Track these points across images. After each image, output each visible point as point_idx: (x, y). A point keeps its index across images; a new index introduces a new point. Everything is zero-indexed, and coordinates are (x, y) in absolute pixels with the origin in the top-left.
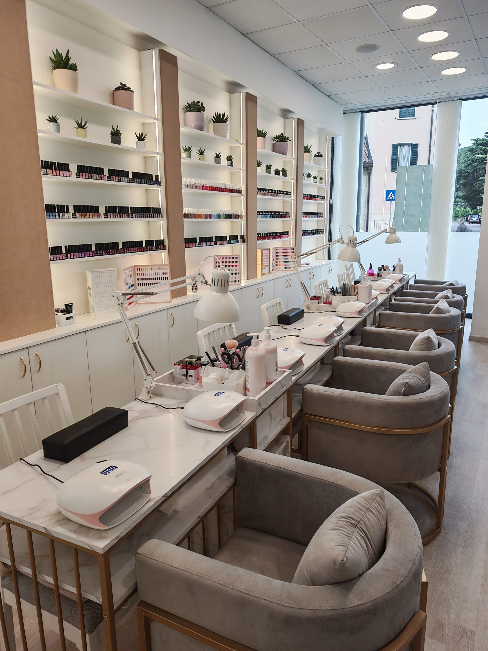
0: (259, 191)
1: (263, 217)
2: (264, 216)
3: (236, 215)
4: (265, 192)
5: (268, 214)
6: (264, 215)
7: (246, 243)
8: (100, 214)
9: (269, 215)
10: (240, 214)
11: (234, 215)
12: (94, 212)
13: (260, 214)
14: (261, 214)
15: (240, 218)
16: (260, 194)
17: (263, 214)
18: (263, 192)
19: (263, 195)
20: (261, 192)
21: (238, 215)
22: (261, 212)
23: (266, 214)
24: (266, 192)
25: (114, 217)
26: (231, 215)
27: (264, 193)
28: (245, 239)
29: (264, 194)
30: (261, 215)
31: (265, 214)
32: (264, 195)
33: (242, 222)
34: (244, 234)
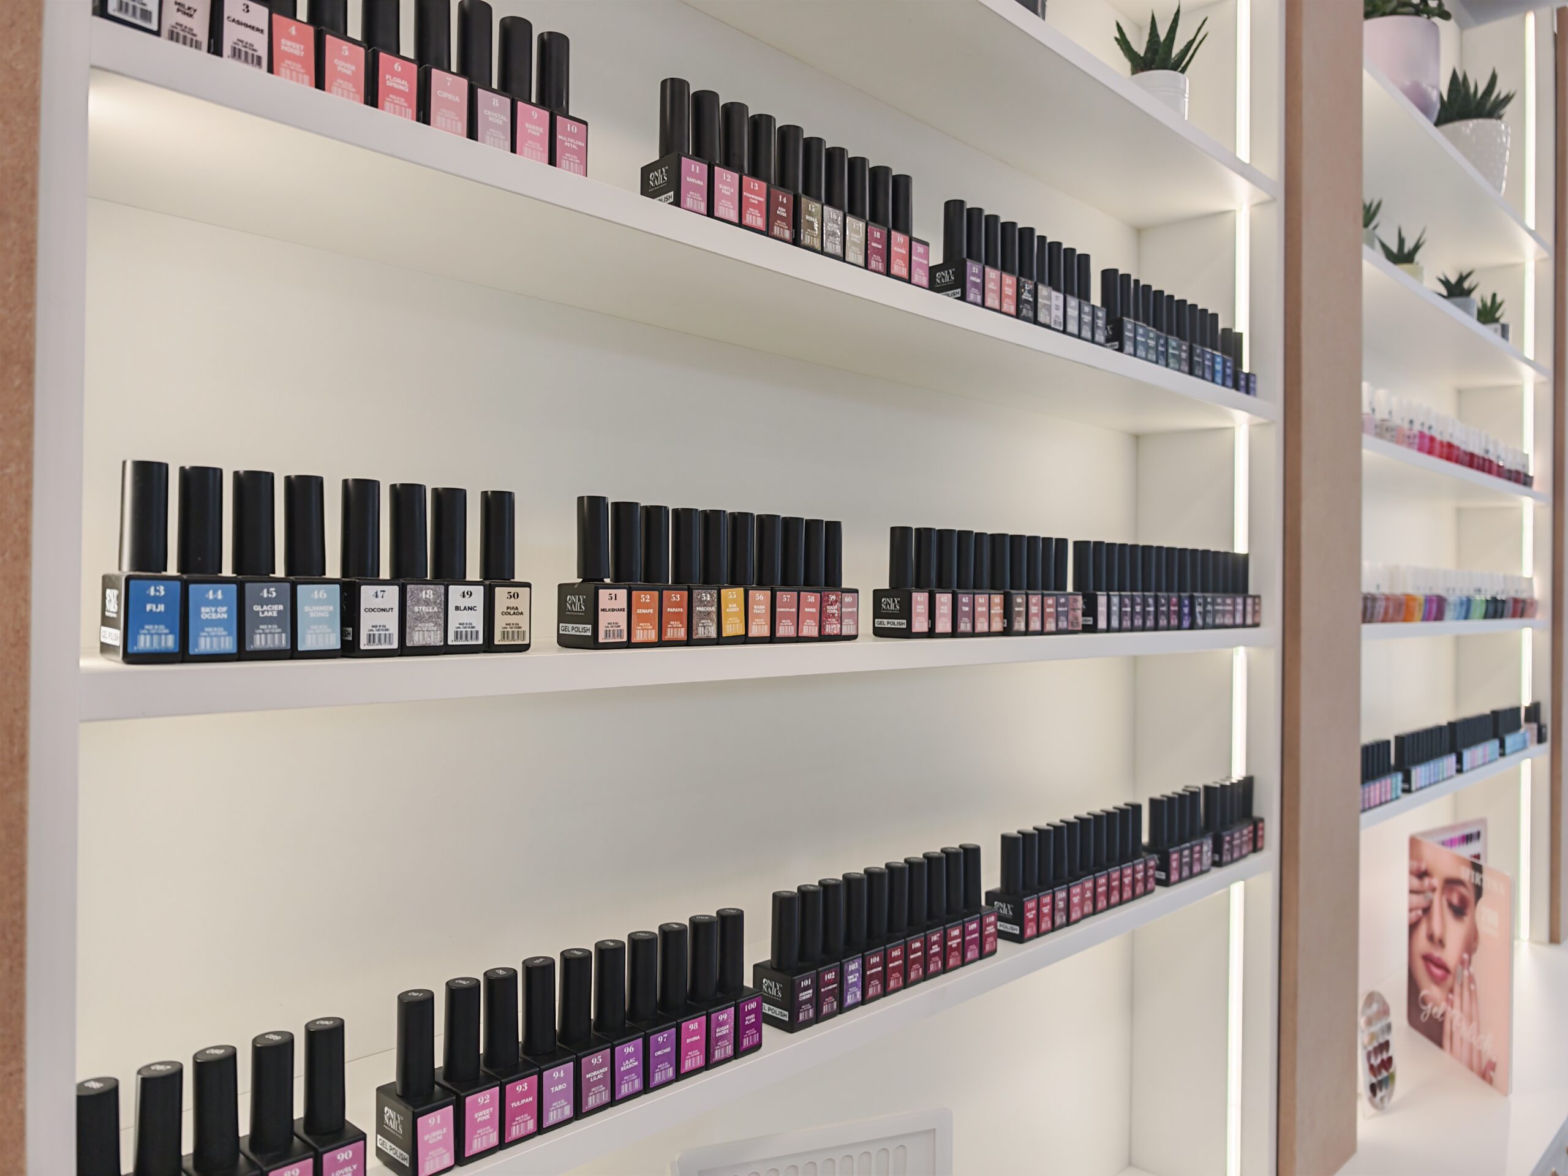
7: (1546, 747)
8: (848, 598)
12: (788, 583)
25: (965, 626)
28: (1545, 728)
33: (1527, 634)
34: (1537, 699)
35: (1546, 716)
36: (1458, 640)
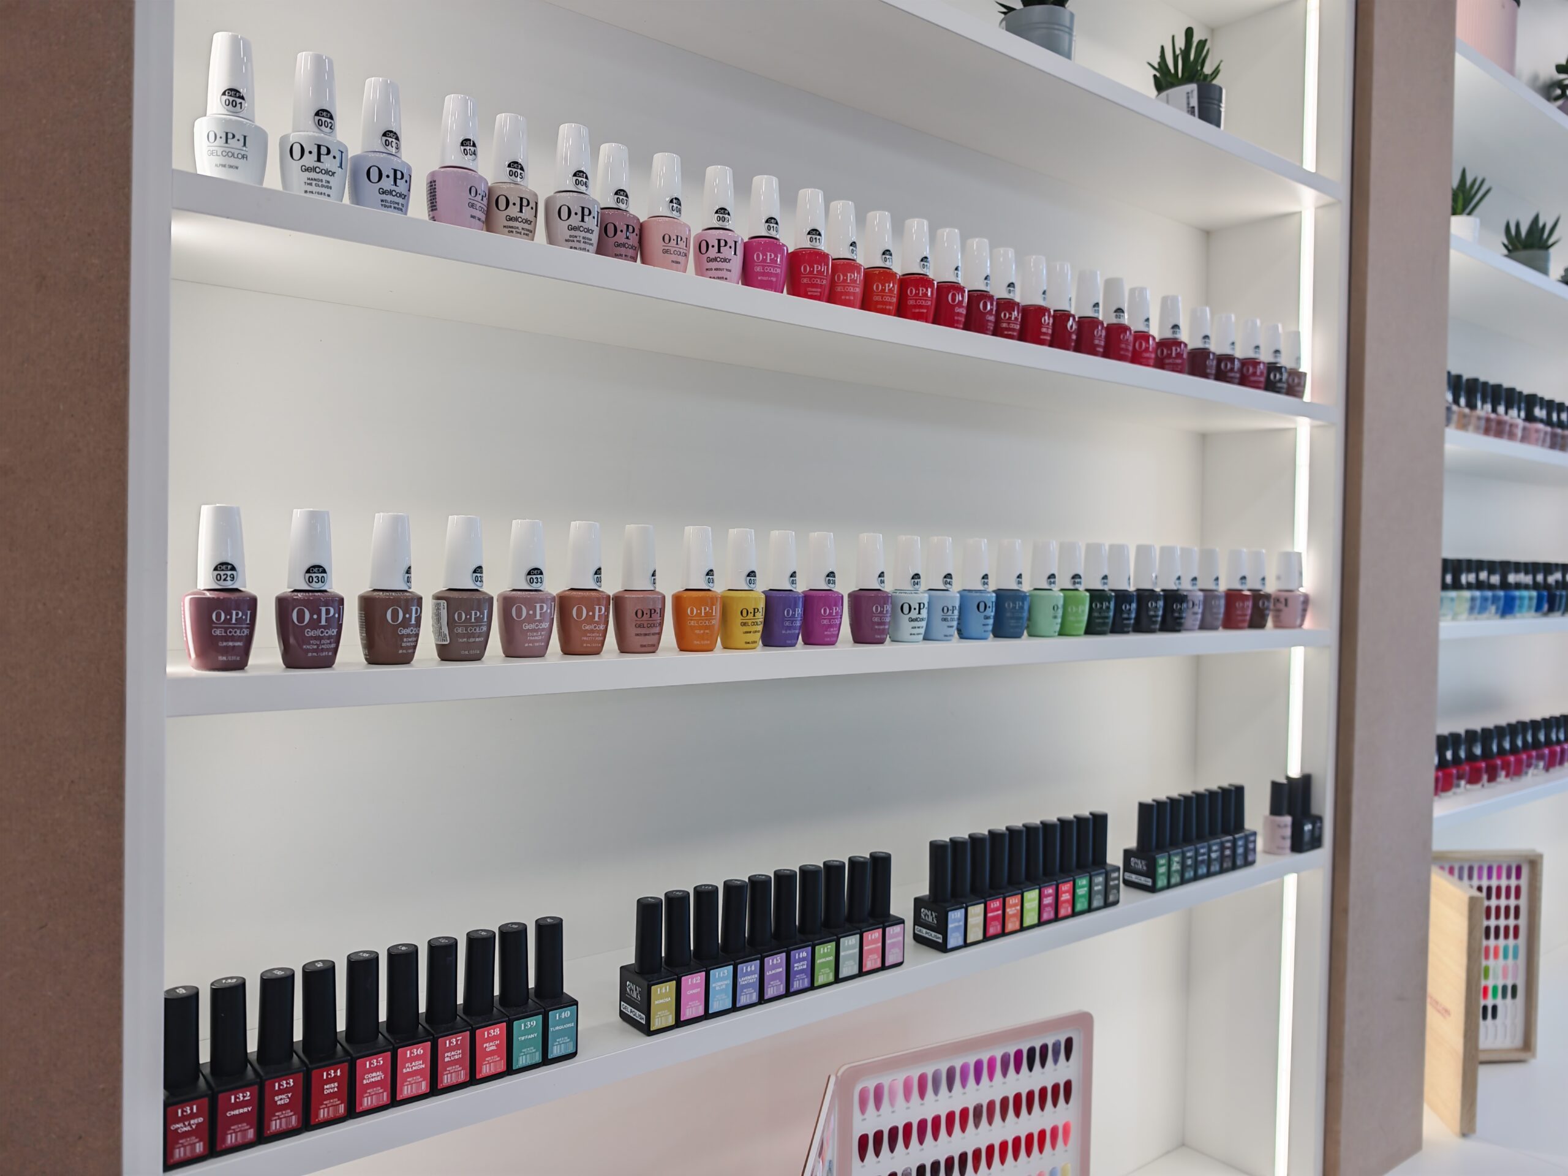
0: (1456, 401)
1: (1483, 609)
2: (1495, 600)
3: (1232, 596)
4: (1501, 409)
5: (1518, 586)
6: (1489, 594)
7: (1322, 856)
9: (1526, 587)
10: (1270, 588)
11: (1209, 594)
13: (1456, 585)
14: (1469, 587)
15: (1278, 625)
16: (1463, 426)
17: (1480, 585)
18: (1488, 407)
19: (1487, 431)
20: (1471, 405)
21: (1258, 596)
22: (1469, 571)
23: (1504, 585)
24: (1514, 412)
26: (1174, 599)
27: (1500, 423)
28: (1318, 820)
29: (1496, 429)
30: (1467, 594)
31: (1495, 579)
32: (1499, 434)
33: (1298, 655)
34: (1307, 771)
35: (1325, 803)
36: (1198, 663)
